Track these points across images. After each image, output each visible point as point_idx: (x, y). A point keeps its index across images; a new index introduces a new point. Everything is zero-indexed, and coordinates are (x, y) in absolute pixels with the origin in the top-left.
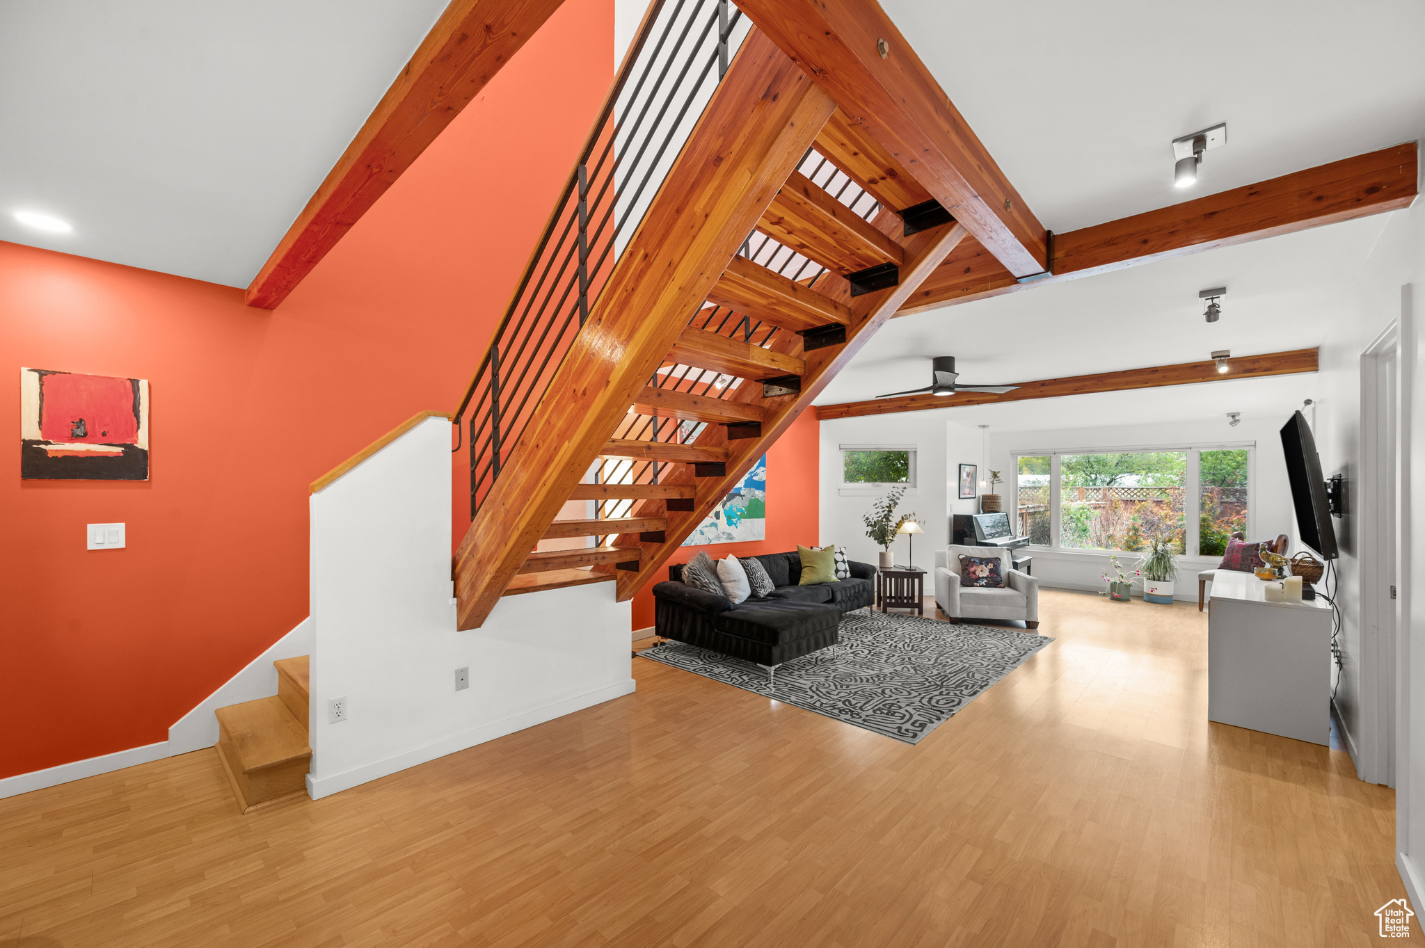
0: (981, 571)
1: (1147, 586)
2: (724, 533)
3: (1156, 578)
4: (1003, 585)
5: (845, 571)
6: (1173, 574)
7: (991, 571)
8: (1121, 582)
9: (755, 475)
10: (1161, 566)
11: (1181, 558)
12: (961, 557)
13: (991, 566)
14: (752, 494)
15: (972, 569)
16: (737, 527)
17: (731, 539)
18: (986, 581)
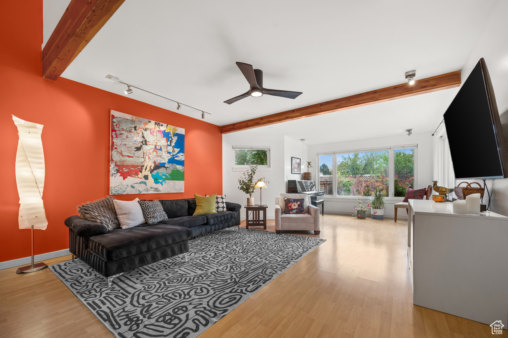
0: (294, 205)
1: (372, 211)
2: (151, 188)
3: (376, 207)
4: (304, 212)
5: (223, 207)
6: (383, 205)
7: (299, 205)
8: (362, 210)
9: (176, 157)
10: (378, 203)
11: (386, 198)
12: (285, 199)
13: (299, 203)
14: (174, 167)
15: (290, 205)
16: (162, 185)
17: (158, 191)
18: (296, 211)
